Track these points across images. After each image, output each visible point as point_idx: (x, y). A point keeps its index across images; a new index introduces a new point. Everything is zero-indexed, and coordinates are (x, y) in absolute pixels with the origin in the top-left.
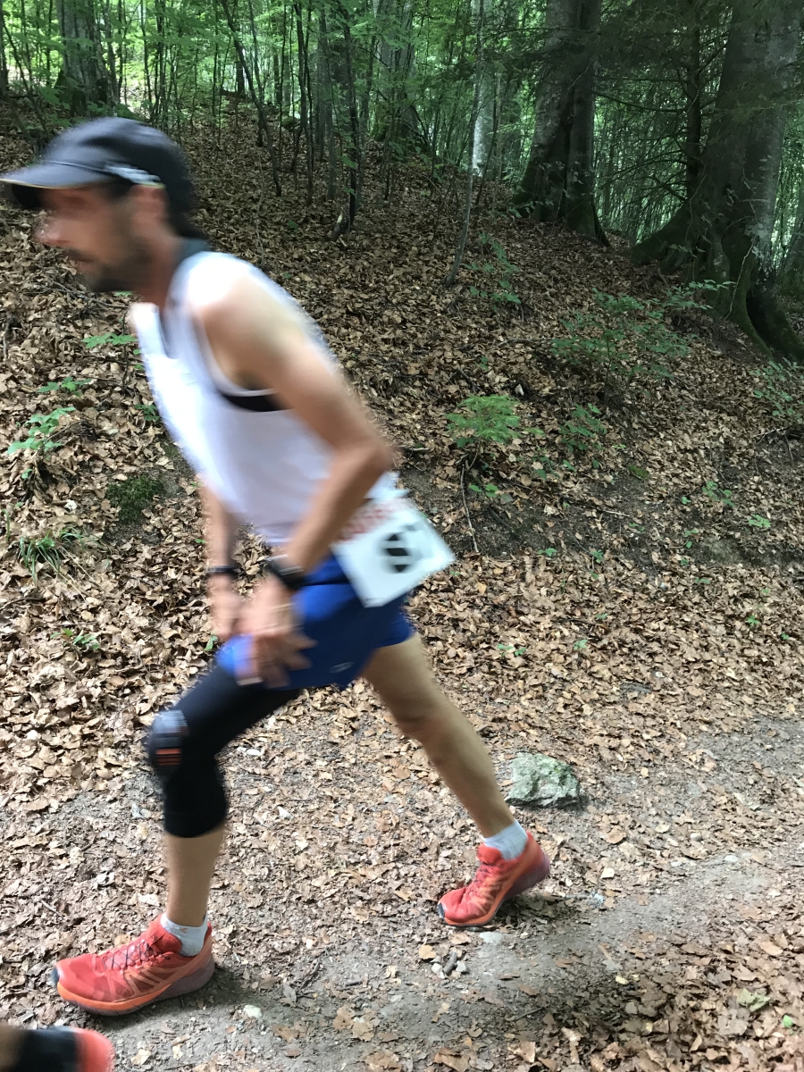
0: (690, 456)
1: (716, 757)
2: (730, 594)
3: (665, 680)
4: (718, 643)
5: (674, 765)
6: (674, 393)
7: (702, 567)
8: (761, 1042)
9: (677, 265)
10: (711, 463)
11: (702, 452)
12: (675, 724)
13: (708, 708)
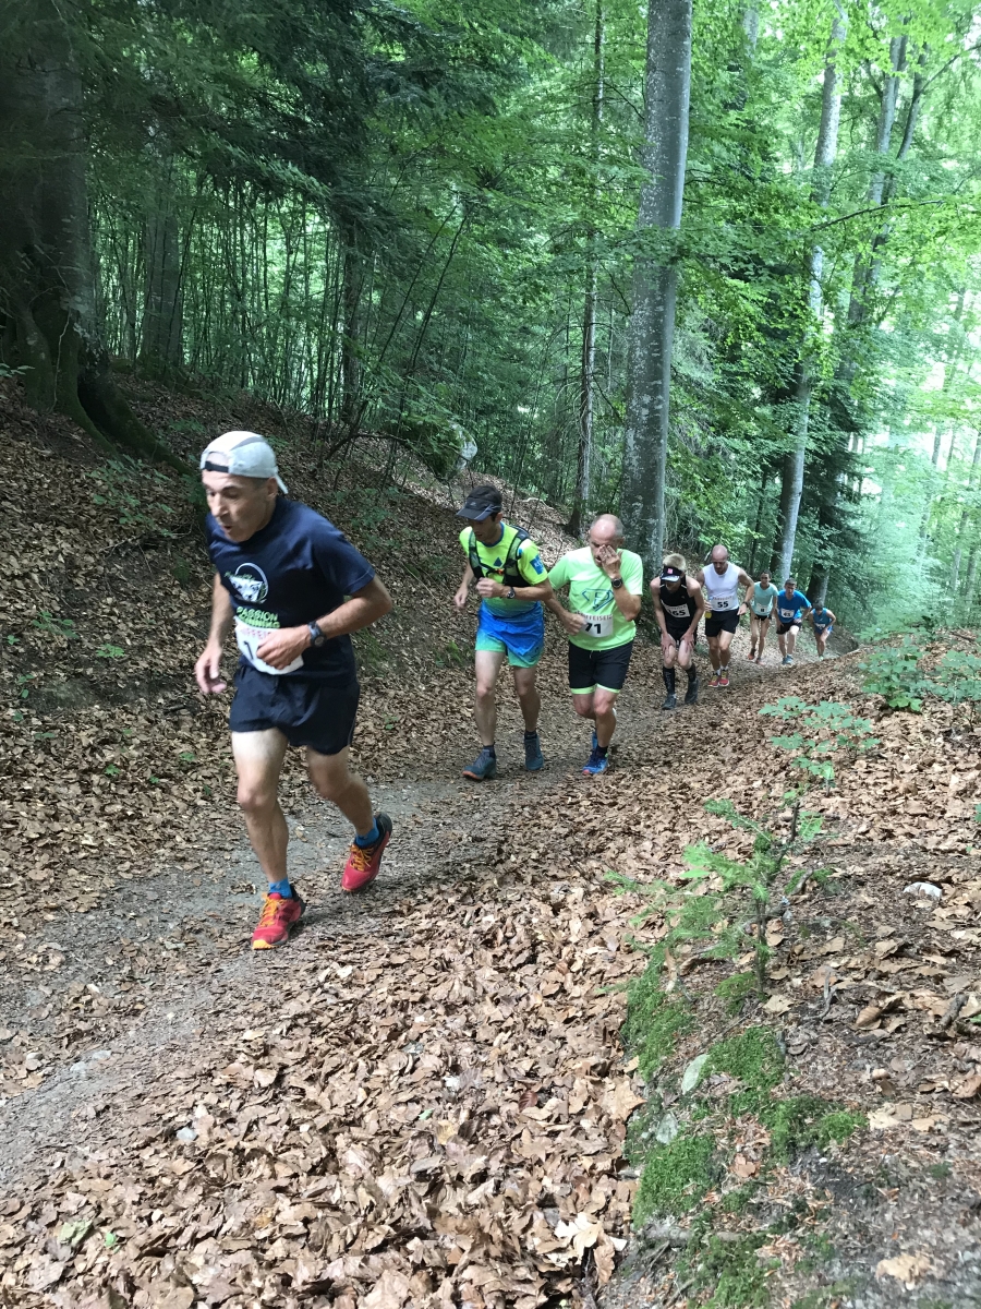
0: (19, 583)
1: (65, 948)
2: (85, 744)
4: (71, 807)
5: (8, 975)
7: (46, 718)
10: (48, 588)
11: (35, 577)
12: (10, 924)
13: (57, 890)
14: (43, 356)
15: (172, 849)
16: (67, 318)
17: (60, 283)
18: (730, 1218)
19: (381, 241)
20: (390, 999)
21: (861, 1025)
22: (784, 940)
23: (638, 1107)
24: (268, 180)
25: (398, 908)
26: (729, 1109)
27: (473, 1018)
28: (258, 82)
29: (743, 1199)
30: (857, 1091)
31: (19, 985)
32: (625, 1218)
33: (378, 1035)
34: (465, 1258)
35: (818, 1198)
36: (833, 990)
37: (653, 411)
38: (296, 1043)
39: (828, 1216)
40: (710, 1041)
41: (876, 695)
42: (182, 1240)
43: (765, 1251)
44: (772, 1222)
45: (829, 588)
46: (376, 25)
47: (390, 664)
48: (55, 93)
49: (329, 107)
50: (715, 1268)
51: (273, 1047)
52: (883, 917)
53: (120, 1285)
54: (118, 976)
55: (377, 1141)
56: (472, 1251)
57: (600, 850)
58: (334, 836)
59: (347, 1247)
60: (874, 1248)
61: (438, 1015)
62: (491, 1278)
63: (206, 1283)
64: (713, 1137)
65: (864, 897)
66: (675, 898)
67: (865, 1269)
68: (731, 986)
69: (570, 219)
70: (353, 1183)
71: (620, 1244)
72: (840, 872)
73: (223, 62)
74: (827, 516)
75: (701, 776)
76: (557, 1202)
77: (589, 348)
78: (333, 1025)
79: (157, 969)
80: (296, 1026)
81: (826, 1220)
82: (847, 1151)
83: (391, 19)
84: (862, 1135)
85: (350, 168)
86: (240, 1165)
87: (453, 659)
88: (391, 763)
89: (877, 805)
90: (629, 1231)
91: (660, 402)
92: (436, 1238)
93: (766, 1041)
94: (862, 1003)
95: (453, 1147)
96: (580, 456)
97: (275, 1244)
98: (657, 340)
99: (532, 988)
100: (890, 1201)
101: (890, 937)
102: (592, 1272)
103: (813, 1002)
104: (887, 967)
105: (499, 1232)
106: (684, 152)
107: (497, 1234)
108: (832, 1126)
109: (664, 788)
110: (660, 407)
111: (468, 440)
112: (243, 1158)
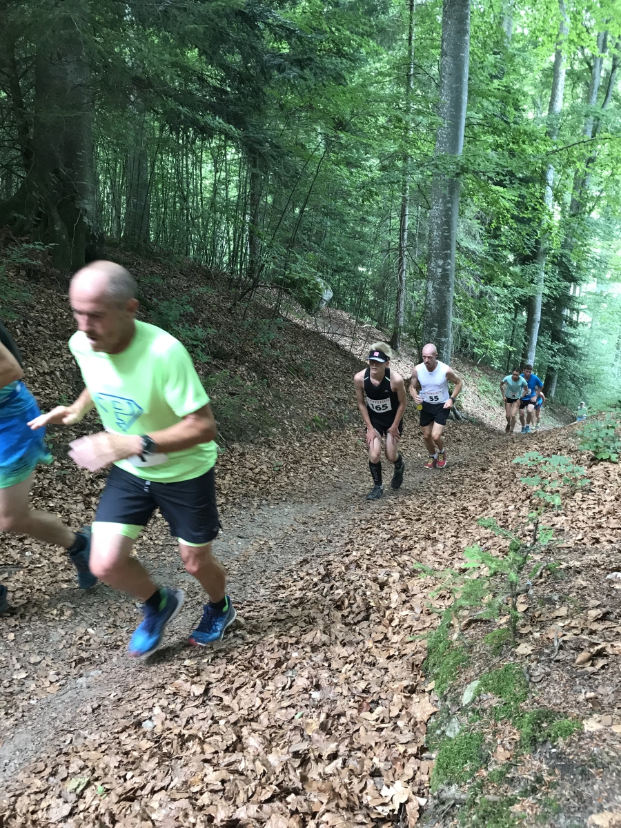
0: (48, 378)
1: (74, 606)
2: (87, 478)
3: (33, 557)
4: (78, 517)
5: (39, 622)
6: (31, 329)
7: (63, 462)
8: (82, 814)
9: (26, 229)
10: (66, 381)
11: (58, 373)
12: (40, 590)
13: (69, 570)
14: (64, 236)
15: (140, 544)
16: (78, 213)
17: (75, 192)
18: (493, 786)
19: (274, 165)
20: (276, 642)
21: (579, 664)
22: (528, 608)
23: (434, 713)
24: (203, 127)
25: (282, 584)
26: (493, 716)
27: (329, 654)
28: (198, 67)
29: (502, 774)
30: (576, 707)
31: (45, 628)
32: (426, 785)
33: (268, 663)
34: (323, 808)
35: (550, 775)
36: (560, 640)
37: (444, 270)
38: (217, 668)
39: (557, 786)
40: (480, 672)
41: (588, 451)
42: (146, 792)
43: (516, 808)
44: (521, 789)
45: (558, 382)
46: (271, 30)
47: (277, 429)
48: (73, 75)
49: (242, 82)
50: (484, 818)
51: (203, 670)
52: (593, 594)
53: (106, 819)
54: (107, 624)
55: (268, 732)
56: (328, 803)
57: (410, 549)
58: (241, 537)
59: (249, 799)
60: (586, 807)
61: (306, 652)
62: (341, 821)
63: (160, 819)
64: (483, 734)
65: (580, 581)
66: (458, 580)
67: (580, 820)
68: (494, 637)
69: (392, 150)
70: (252, 758)
71: (423, 801)
72: (564, 565)
73: (176, 55)
74: (557, 336)
75: (475, 502)
76: (384, 773)
77: (404, 230)
78: (240, 657)
79: (131, 620)
80: (217, 657)
81: (555, 789)
82: (569, 745)
83: (280, 26)
84: (579, 735)
85: (254, 119)
86: (181, 745)
87: (317, 426)
88: (278, 492)
89: (589, 522)
90: (428, 793)
91: (449, 264)
92: (305, 794)
93: (517, 673)
94: (579, 649)
95: (316, 736)
96: (398, 298)
97: (204, 796)
98: (447, 225)
99: (366, 636)
100: (597, 777)
101: (598, 607)
102: (405, 819)
103: (547, 648)
104: (595, 626)
105: (345, 791)
106: (465, 107)
107: (344, 793)
108: (560, 729)
109: (451, 510)
110: (449, 267)
111: (327, 288)
112: (183, 740)
